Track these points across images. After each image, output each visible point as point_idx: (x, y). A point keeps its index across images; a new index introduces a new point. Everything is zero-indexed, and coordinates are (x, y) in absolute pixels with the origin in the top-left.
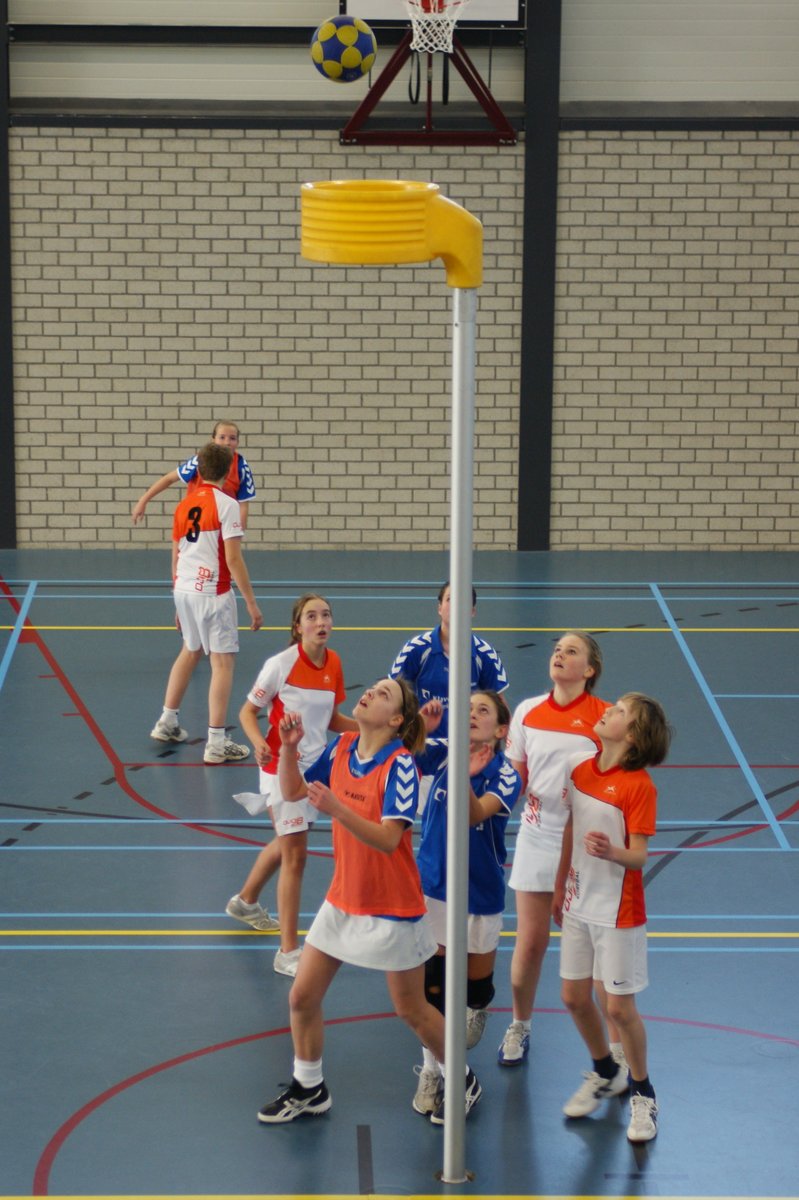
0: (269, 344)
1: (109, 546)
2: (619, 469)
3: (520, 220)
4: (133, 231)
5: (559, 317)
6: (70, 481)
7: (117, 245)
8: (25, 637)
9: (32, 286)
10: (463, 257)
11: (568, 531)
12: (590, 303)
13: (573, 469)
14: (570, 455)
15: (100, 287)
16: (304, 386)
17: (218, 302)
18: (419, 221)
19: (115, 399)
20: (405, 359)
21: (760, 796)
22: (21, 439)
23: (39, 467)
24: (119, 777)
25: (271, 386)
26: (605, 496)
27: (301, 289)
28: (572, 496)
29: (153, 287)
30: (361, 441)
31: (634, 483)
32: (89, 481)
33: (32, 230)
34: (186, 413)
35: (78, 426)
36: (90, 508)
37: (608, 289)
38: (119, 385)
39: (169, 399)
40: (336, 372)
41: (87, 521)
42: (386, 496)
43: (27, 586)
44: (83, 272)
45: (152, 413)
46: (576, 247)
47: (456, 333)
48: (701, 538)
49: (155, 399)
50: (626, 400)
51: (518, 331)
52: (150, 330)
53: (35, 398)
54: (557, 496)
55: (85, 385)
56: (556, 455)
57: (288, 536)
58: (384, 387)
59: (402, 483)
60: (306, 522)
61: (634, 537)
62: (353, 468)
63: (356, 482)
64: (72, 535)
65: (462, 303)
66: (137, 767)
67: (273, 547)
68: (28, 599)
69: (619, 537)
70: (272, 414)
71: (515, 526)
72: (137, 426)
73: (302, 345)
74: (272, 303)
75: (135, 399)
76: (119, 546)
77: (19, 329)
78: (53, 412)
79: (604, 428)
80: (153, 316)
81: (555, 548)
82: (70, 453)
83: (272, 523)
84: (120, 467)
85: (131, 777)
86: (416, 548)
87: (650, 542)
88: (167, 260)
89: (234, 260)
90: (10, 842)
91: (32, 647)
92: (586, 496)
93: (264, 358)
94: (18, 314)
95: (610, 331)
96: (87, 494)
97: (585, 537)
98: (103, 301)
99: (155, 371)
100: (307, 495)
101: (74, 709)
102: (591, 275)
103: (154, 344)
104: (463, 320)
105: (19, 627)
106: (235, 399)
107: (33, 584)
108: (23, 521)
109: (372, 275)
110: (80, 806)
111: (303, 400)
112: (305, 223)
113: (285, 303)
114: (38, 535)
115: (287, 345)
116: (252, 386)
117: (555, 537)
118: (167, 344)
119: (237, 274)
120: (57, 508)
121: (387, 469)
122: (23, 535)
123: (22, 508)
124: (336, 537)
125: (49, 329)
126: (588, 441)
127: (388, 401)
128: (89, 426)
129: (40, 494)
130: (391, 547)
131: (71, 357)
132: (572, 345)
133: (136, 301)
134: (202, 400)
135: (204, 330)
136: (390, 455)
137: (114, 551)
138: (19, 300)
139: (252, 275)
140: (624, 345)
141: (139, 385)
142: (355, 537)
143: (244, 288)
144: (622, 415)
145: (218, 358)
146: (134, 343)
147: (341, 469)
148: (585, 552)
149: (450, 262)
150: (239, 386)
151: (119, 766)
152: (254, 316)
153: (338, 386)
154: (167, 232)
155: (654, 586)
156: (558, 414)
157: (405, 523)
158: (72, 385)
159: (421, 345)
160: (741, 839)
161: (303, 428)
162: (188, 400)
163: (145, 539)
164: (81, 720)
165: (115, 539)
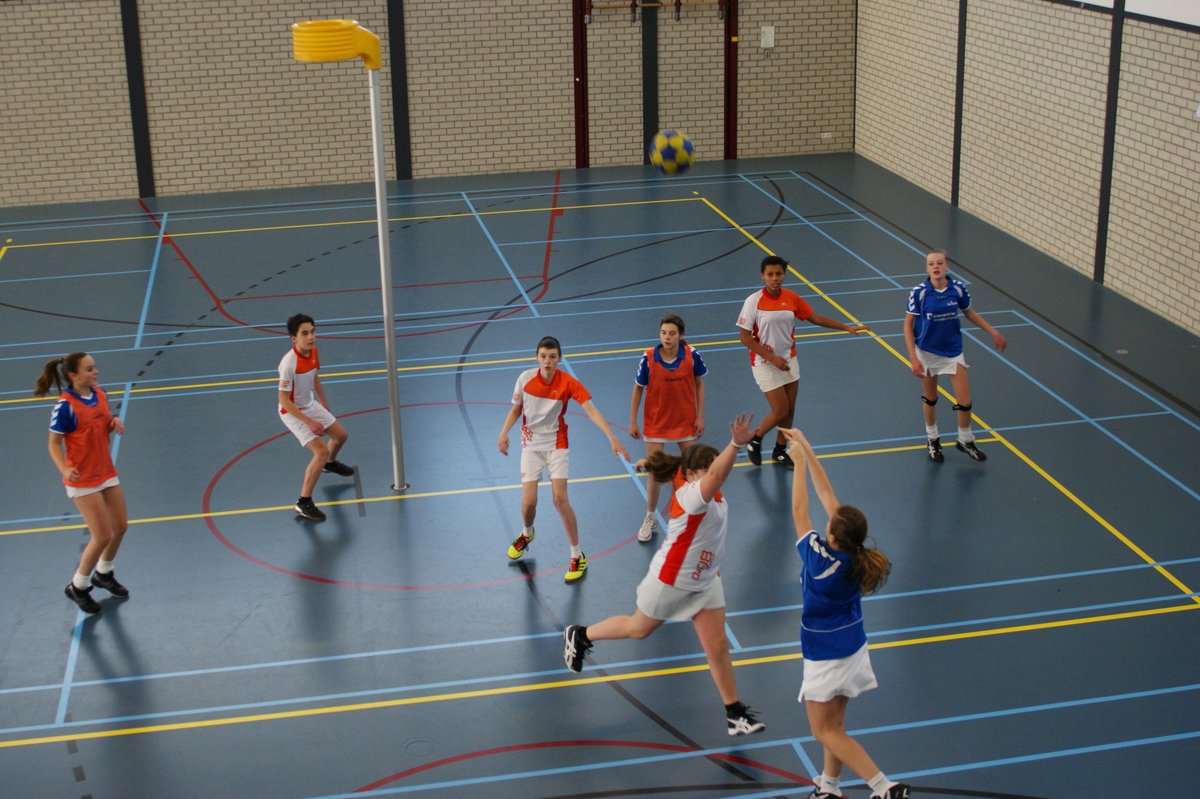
0: (270, 89)
1: (200, 192)
2: (443, 138)
3: (387, 23)
4: (200, 39)
5: (409, 68)
6: (179, 162)
7: (193, 47)
8: (165, 240)
9: (153, 69)
10: (372, 55)
11: (420, 170)
12: (422, 60)
13: (420, 140)
14: (418, 133)
15: (186, 67)
16: (289, 109)
17: (244, 71)
18: (351, 39)
19: (198, 121)
20: (336, 92)
21: (523, 292)
22: (154, 144)
23: (163, 157)
24: (218, 307)
25: (273, 110)
26: (437, 152)
27: (284, 62)
28: (421, 153)
29: (212, 66)
30: (318, 133)
31: (450, 145)
32: (188, 161)
33: (151, 42)
34: (233, 125)
35: (181, 135)
36: (189, 174)
37: (431, 53)
38: (199, 114)
39: (224, 119)
40: (303, 101)
41: (189, 181)
42: (333, 158)
43: (162, 215)
44: (177, 61)
45: (216, 126)
46: (414, 34)
47: (371, 91)
48: (483, 168)
49: (217, 120)
50: (443, 105)
51: (390, 76)
52: (212, 86)
53: (159, 124)
54: (414, 153)
55: (183, 115)
56: (412, 134)
57: (286, 181)
58: (328, 106)
59: (339, 152)
60: (294, 174)
61: (452, 170)
62: (315, 146)
63: (317, 153)
64: (182, 188)
65: (373, 77)
66: (227, 301)
67: (280, 187)
68: (164, 221)
69: (445, 170)
70: (275, 123)
71: (395, 168)
72: (209, 134)
73: (286, 89)
74: (270, 69)
75: (207, 120)
76: (206, 192)
77: (148, 90)
78: (168, 130)
79: (434, 119)
80: (213, 80)
81: (414, 178)
82: (178, 149)
83: (278, 175)
84: (202, 154)
85: (225, 307)
86: (348, 182)
87: (459, 172)
88: (218, 52)
89: (250, 50)
90: (170, 343)
91: (169, 246)
92: (428, 152)
93: (268, 96)
94: (147, 84)
95: (433, 73)
96: (188, 168)
97: (429, 172)
98: (188, 74)
99: (215, 106)
100: (294, 161)
101: (192, 275)
102: (422, 47)
103: (214, 93)
104: (374, 84)
105: (161, 236)
106: (256, 117)
107: (166, 214)
108: (158, 183)
109: (335, 65)
110: (202, 322)
111: (289, 115)
112: (295, 43)
113: (276, 69)
114: (166, 189)
115: (279, 89)
116: (264, 110)
117: (414, 173)
118: (221, 93)
119: (252, 57)
120: (173, 176)
121: (331, 145)
122: (158, 190)
123: (156, 177)
124: (309, 180)
125: (163, 89)
126: (426, 126)
127: (330, 113)
128: (186, 135)
129: (165, 170)
130: (336, 183)
131: (174, 102)
132: (416, 81)
133: (204, 73)
134: (240, 118)
135: (238, 85)
136: (332, 139)
137: (203, 195)
138: (147, 77)
139: (259, 57)
140: (441, 79)
141: (208, 114)
142: (318, 179)
143: (256, 63)
144: (442, 112)
145: (246, 98)
146: (205, 93)
147: (309, 147)
149: (365, 57)
150: (257, 111)
151: (217, 301)
152: (262, 77)
153: (305, 108)
154: (217, 39)
155: (463, 193)
156: (412, 114)
157: (342, 171)
158: (176, 116)
159: (343, 85)
160: (517, 313)
161: (290, 128)
162: (233, 119)
163: (217, 187)
164: (196, 280)
165: (204, 188)
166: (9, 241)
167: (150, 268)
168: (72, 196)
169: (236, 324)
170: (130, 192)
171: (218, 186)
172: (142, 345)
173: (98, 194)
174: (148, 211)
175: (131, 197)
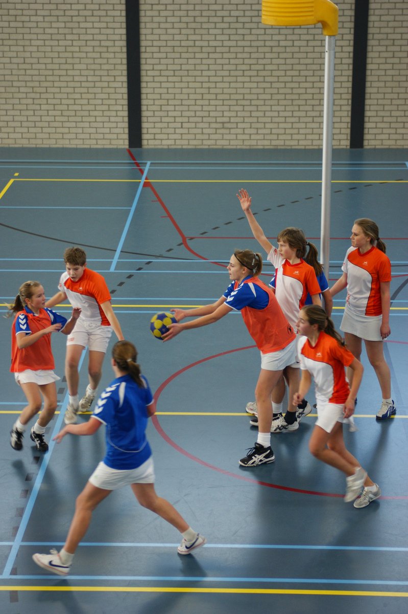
0: (246, 61)
1: (180, 147)
2: (394, 113)
4: (190, 13)
5: (369, 49)
6: (164, 120)
7: (184, 19)
8: (146, 185)
9: (149, 37)
10: (330, 22)
11: (371, 141)
12: (382, 43)
13: (374, 114)
14: (372, 108)
15: (177, 37)
16: (261, 79)
17: (226, 43)
18: (312, 7)
19: (183, 85)
20: (304, 67)
22: (144, 102)
23: (151, 114)
24: (184, 243)
25: (247, 79)
26: (387, 125)
27: (260, 38)
28: (373, 125)
29: (199, 37)
30: (285, 102)
31: (399, 119)
32: (172, 120)
33: (148, 13)
34: (212, 91)
35: (167, 96)
36: (172, 131)
37: (390, 36)
38: (184, 79)
39: (205, 85)
40: (275, 73)
41: (171, 136)
42: (295, 125)
43: (146, 163)
44: (169, 31)
45: (198, 91)
46: (377, 18)
47: (327, 55)
49: (199, 85)
50: (397, 84)
51: (352, 55)
52: (197, 55)
53: (150, 85)
54: (367, 125)
55: (170, 79)
56: (367, 108)
57: (254, 143)
58: (295, 79)
59: (302, 120)
60: (261, 137)
61: (399, 143)
62: (281, 114)
63: (283, 120)
64: (164, 142)
65: (329, 42)
66: (191, 239)
67: (248, 147)
68: (146, 169)
69: (393, 142)
70: (248, 91)
71: (349, 138)
72: (191, 96)
73: (260, 61)
74: (248, 43)
75: (191, 85)
76: (184, 147)
77: (143, 55)
78: (157, 91)
79: (387, 96)
80: (198, 50)
81: (366, 147)
82: (164, 108)
83: (247, 137)
84: (185, 114)
85: (189, 243)
86: (307, 147)
87: (406, 144)
88: (205, 26)
89: (232, 26)
90: (140, 269)
91: (148, 189)
92: (379, 125)
93: (244, 67)
94: (142, 49)
95: (390, 55)
96: (171, 125)
97: (379, 142)
98: (178, 43)
99: (199, 73)
100: (262, 125)
101: (166, 214)
102: (383, 30)
103: (199, 61)
104: (329, 49)
105: (143, 180)
106: (233, 85)
107: (149, 163)
108: (145, 136)
109: (290, 31)
110: (168, 254)
111: (261, 85)
112: (263, 8)
113: (254, 44)
114: (151, 142)
115: (254, 61)
116: (240, 79)
117: (366, 143)
118: (204, 61)
119: (234, 31)
120: (158, 131)
121: (295, 114)
122: (144, 142)
123: (144, 131)
124: (274, 143)
125: (155, 55)
126: (380, 102)
127: (296, 85)
128: (172, 96)
129: (152, 125)
130: (297, 147)
131: (164, 67)
132: (375, 61)
133: (191, 43)
134: (218, 85)
135: (220, 55)
136: (297, 108)
137: (182, 149)
138: (143, 43)
139: (240, 31)
140: (397, 61)
141: (192, 79)
142: (282, 143)
143: (237, 37)
144: (395, 90)
145: (225, 67)
146: (190, 61)
147: (276, 114)
148: (378, 149)
149: (324, 25)
150: (234, 79)
151: (184, 238)
152: (240, 50)
153: (275, 79)
154: (204, 14)
155: (407, 163)
156: (368, 90)
157: (303, 137)
158: (165, 79)
159: (310, 61)
161: (261, 97)
162: (213, 85)
163: (194, 144)
164: (168, 219)
165: (183, 144)
166: (16, 174)
167: (131, 206)
168: (73, 142)
169: (196, 257)
170: (121, 142)
171: (195, 142)
172: (115, 270)
173: (94, 142)
174: (134, 159)
175: (123, 147)
